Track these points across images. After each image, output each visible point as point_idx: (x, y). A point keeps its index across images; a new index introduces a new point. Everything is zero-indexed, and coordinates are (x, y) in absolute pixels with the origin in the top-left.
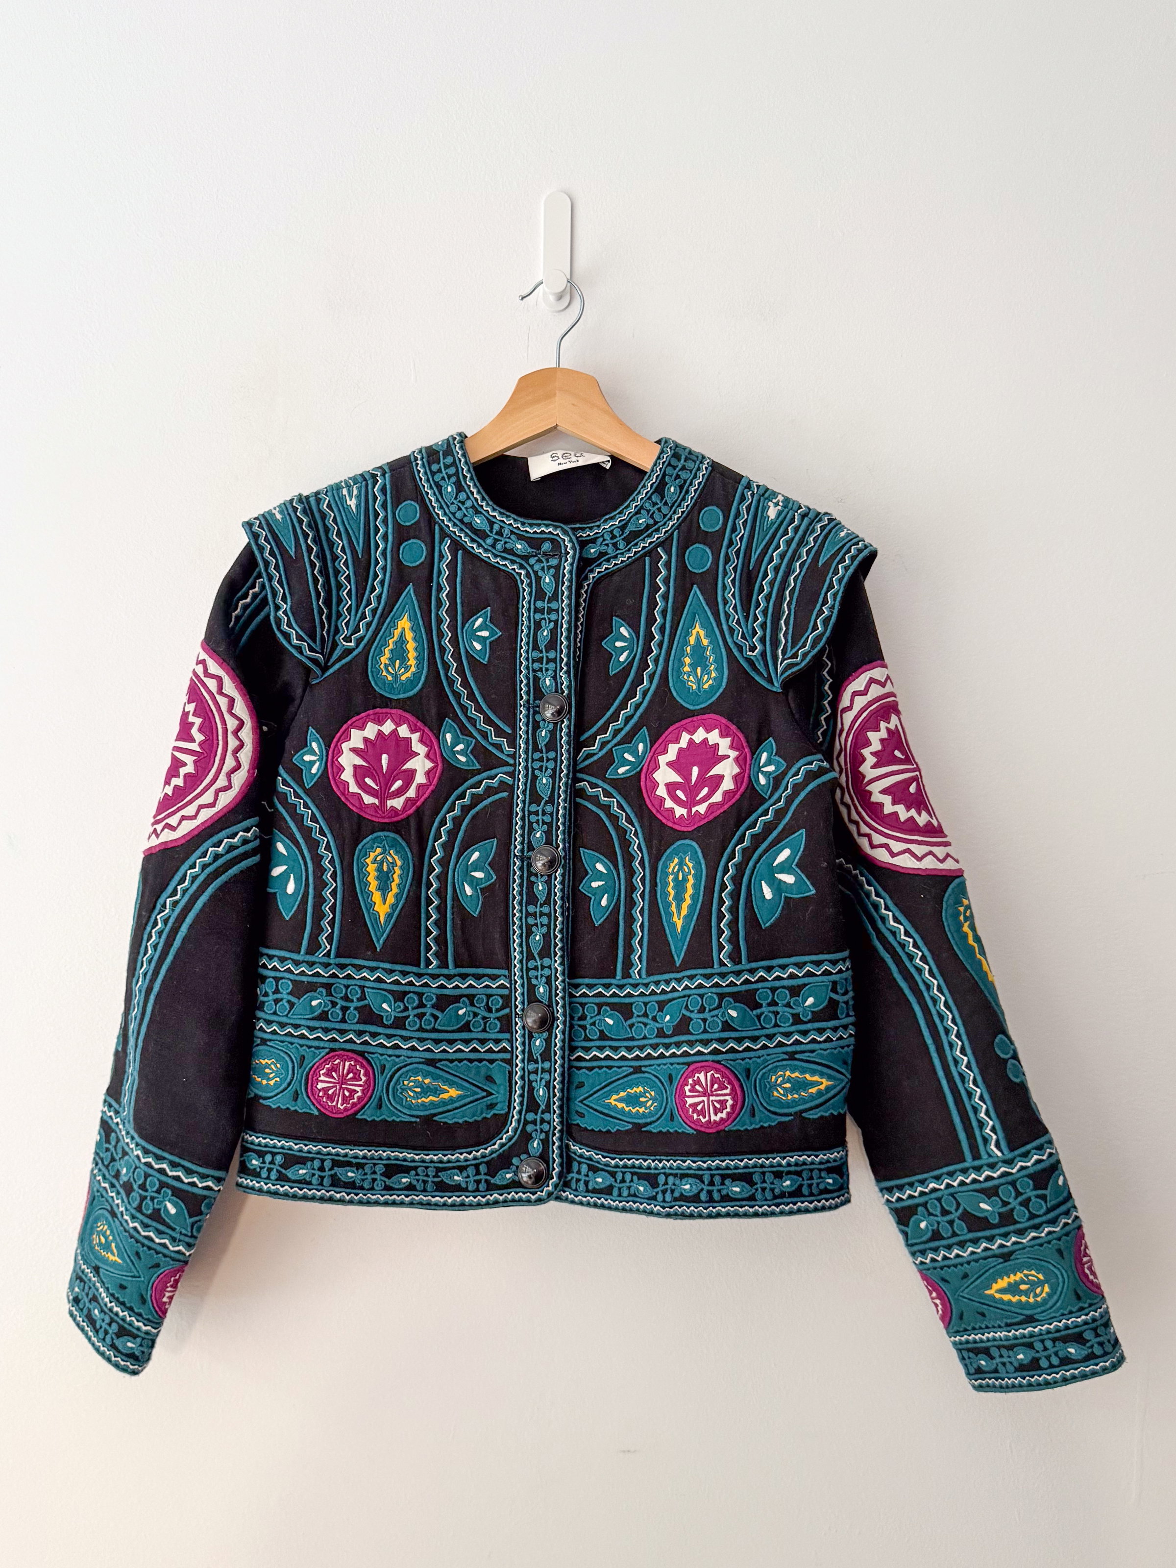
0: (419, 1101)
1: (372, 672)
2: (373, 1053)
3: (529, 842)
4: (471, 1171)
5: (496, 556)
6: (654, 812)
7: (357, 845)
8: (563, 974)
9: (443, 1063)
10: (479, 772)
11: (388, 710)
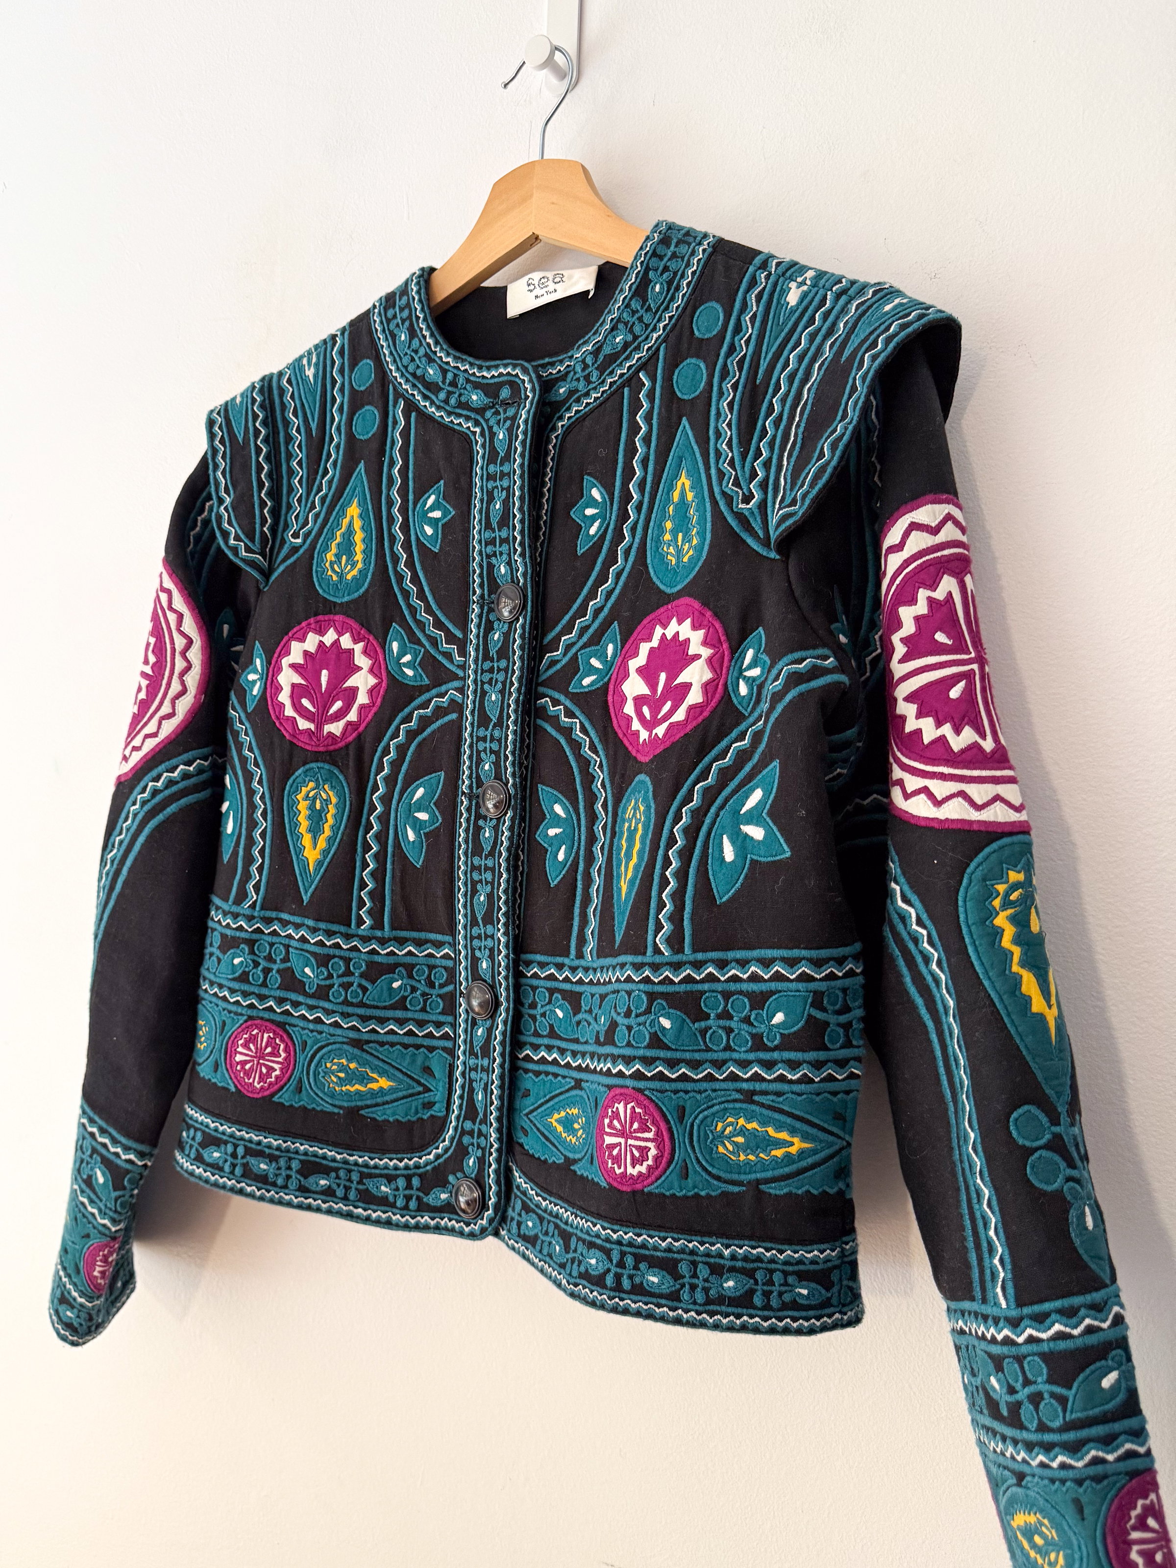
0: (344, 1089)
1: (317, 572)
2: (295, 1026)
3: (478, 777)
4: (401, 1183)
5: (449, 414)
6: (621, 736)
7: (288, 778)
8: (507, 946)
9: (371, 1045)
10: (428, 689)
11: (331, 616)
